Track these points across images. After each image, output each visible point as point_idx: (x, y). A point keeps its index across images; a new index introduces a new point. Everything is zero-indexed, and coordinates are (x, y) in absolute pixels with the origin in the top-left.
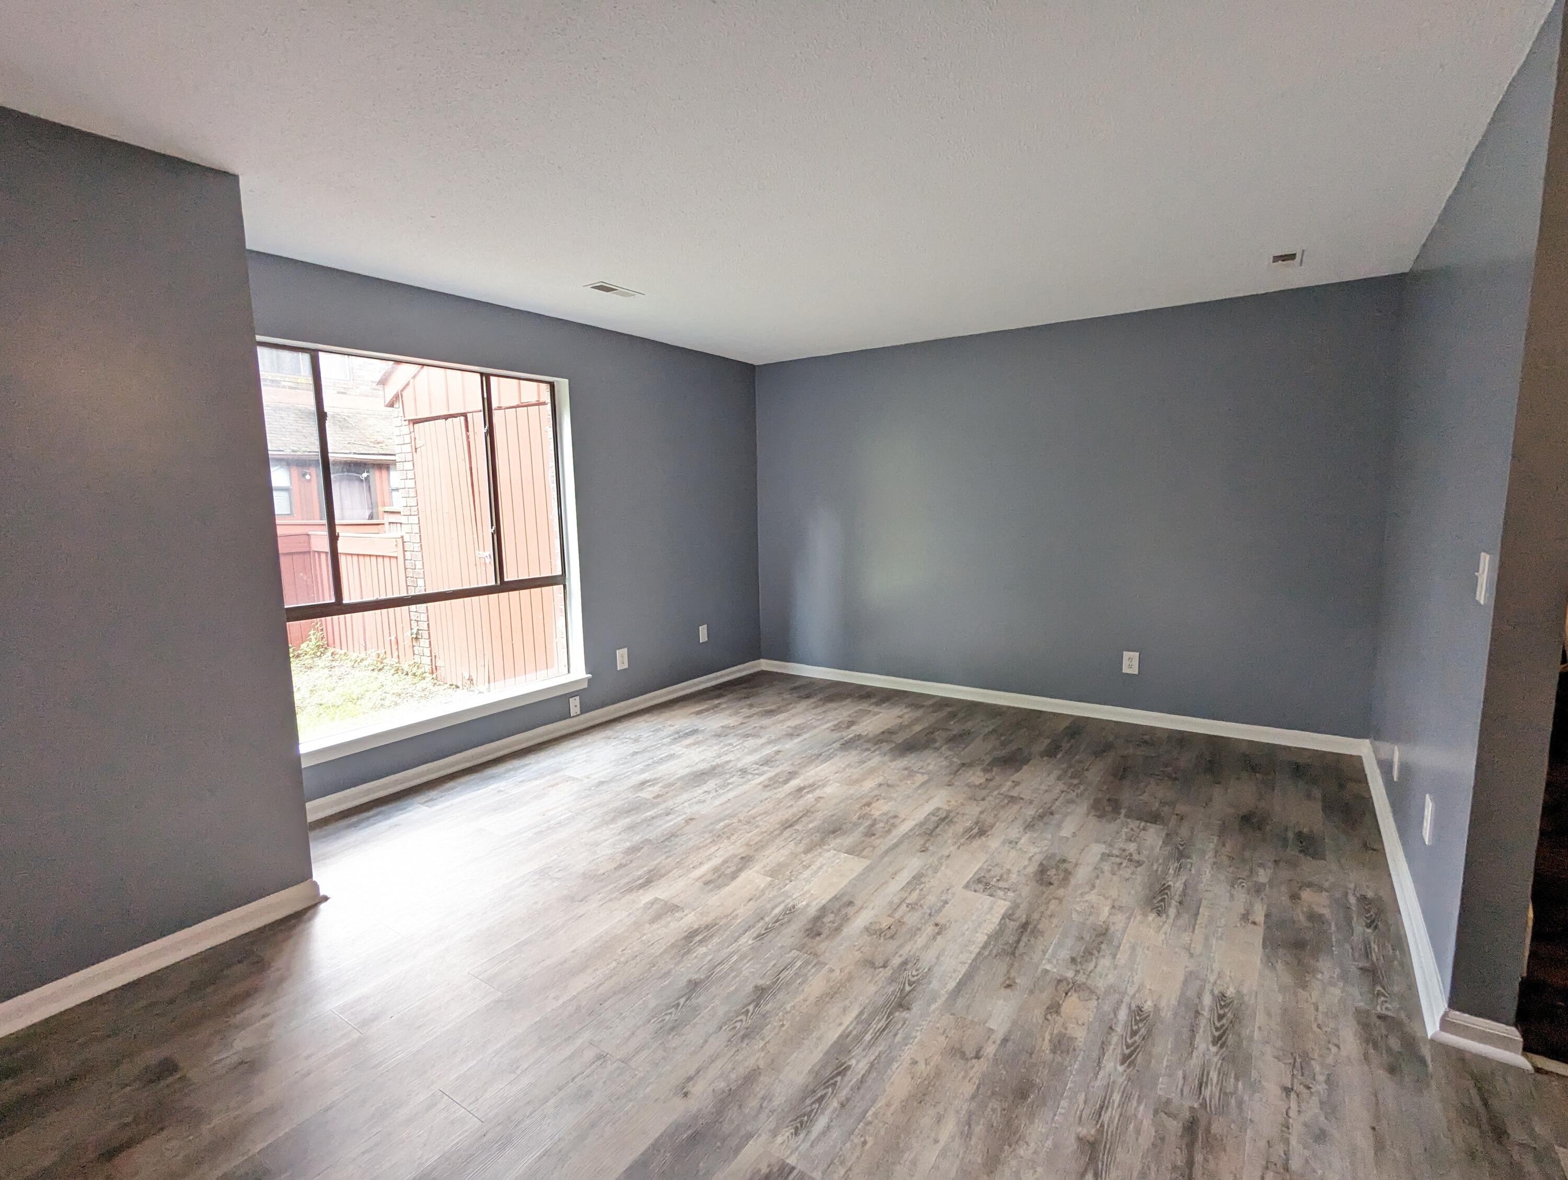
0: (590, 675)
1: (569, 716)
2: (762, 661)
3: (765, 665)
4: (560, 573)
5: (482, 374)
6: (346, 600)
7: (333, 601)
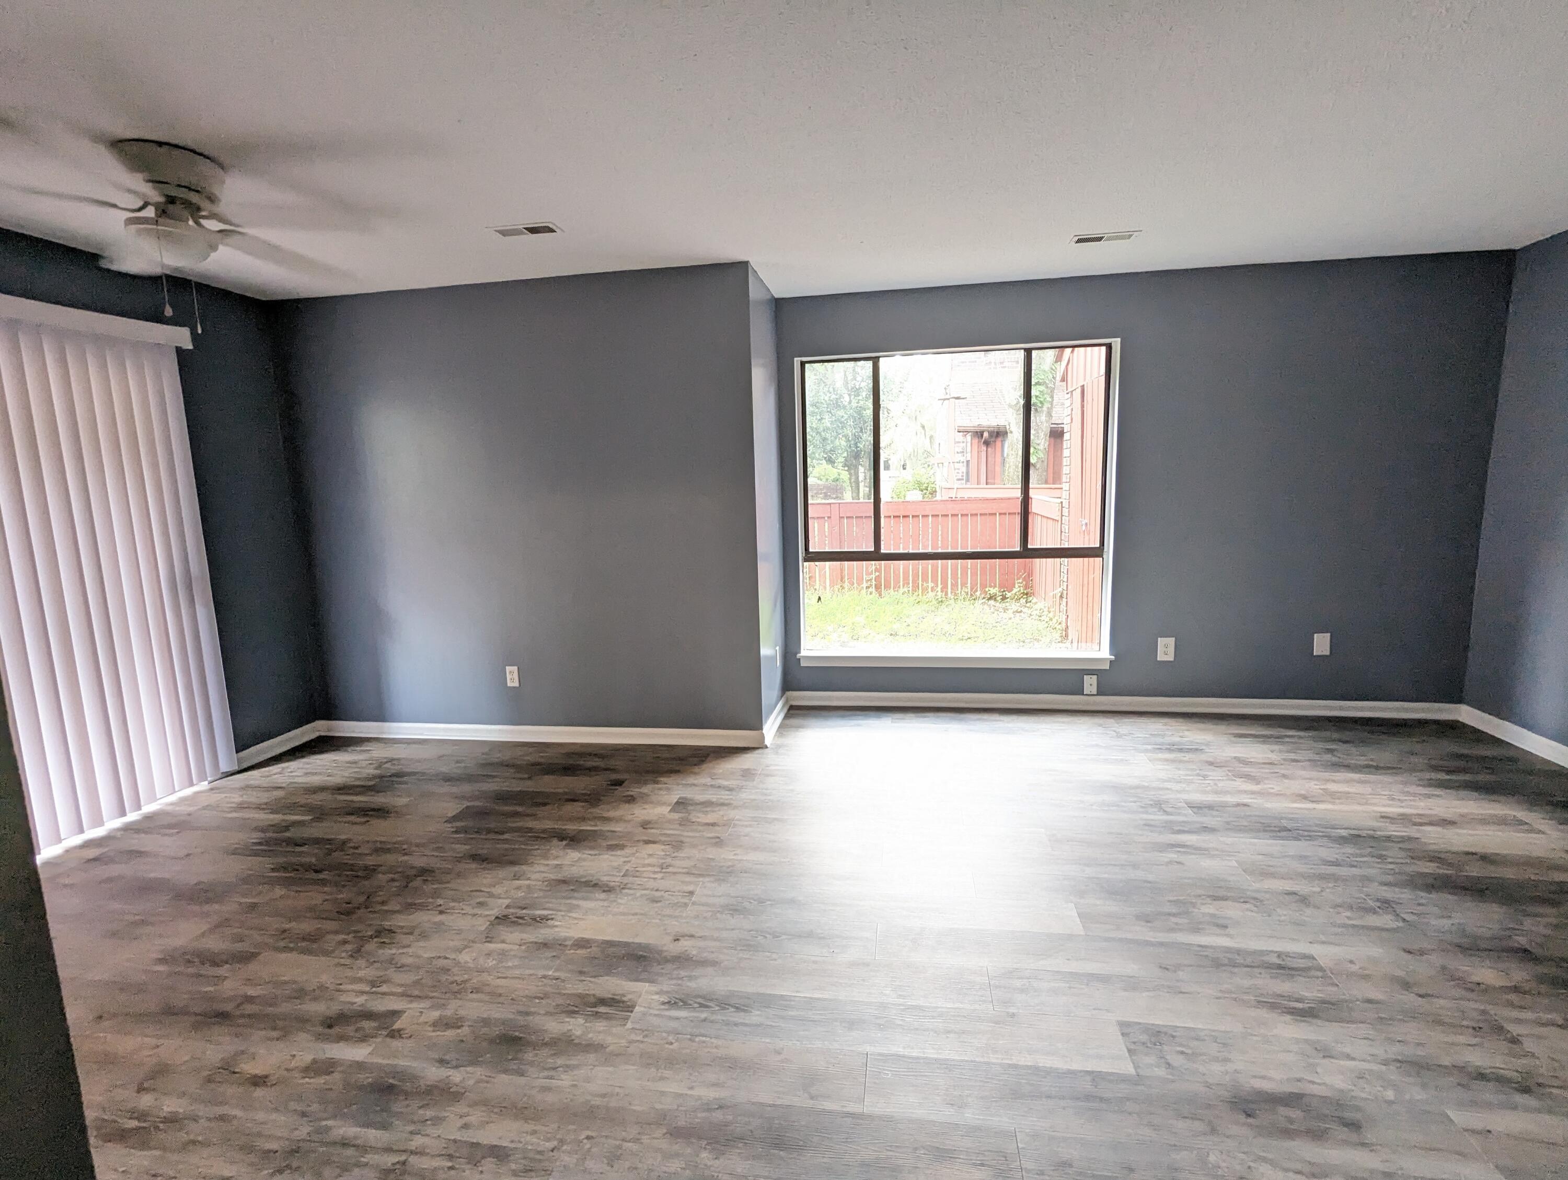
0: (1113, 657)
1: (1081, 692)
2: (1464, 708)
3: (1467, 714)
4: (1098, 545)
5: (1025, 350)
6: (883, 550)
7: (873, 549)
